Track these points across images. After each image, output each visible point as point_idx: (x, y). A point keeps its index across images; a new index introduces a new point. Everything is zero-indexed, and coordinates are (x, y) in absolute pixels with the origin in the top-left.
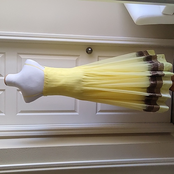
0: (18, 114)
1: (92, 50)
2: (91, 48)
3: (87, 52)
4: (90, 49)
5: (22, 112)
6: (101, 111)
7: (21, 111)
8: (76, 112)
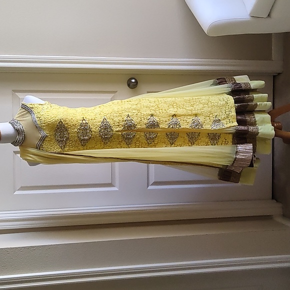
0: (17, 193)
1: (136, 82)
2: (135, 79)
3: (129, 85)
4: (133, 81)
5: (23, 188)
6: (155, 183)
7: (21, 187)
8: (114, 186)
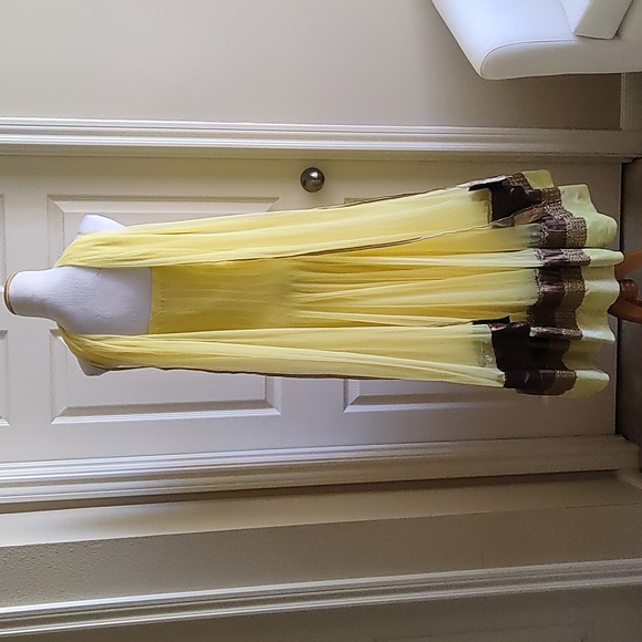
0: (57, 421)
1: (322, 178)
2: (318, 172)
3: (304, 185)
4: (315, 175)
5: (71, 411)
6: (362, 400)
7: (68, 408)
8: (271, 407)
